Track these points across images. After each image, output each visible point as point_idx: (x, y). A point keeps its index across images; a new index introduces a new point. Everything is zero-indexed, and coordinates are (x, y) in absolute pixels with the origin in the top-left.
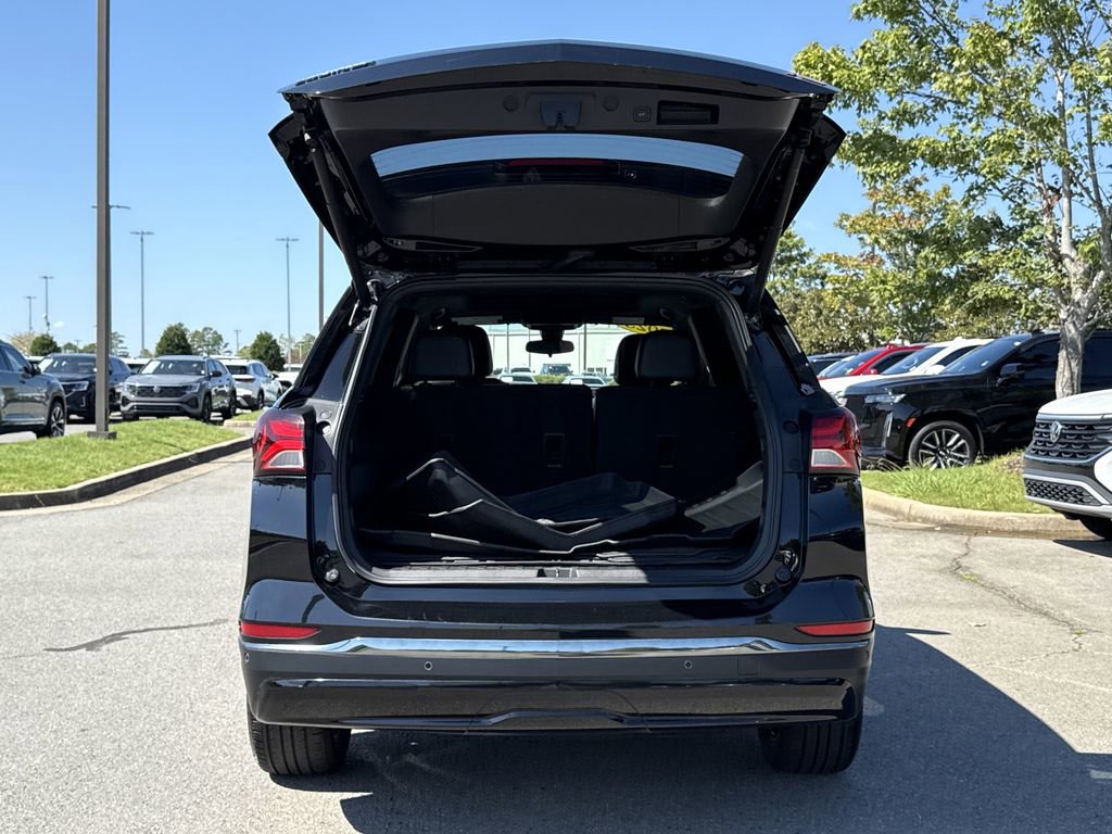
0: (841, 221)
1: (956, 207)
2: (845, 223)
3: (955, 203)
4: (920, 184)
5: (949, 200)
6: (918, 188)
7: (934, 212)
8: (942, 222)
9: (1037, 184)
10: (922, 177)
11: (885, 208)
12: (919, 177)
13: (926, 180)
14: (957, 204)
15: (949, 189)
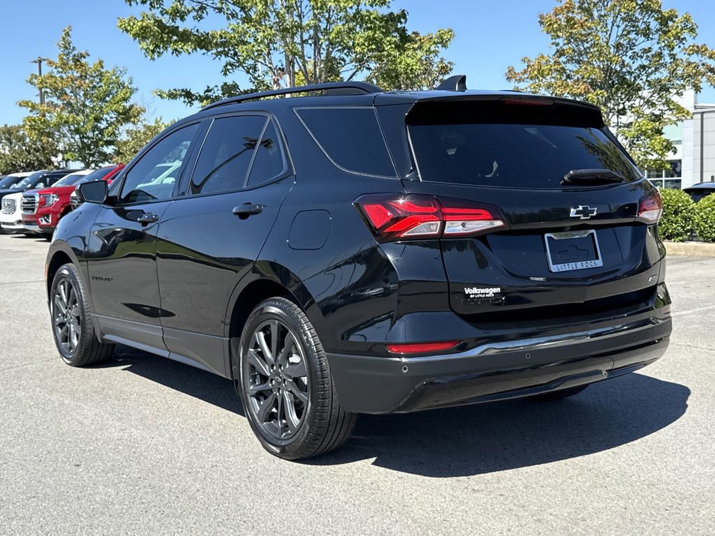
0: (32, 79)
1: (109, 75)
2: (34, 80)
3: (107, 72)
4: (84, 57)
5: (103, 70)
6: (83, 61)
7: (94, 77)
8: (100, 84)
9: (269, 65)
10: (86, 53)
11: (62, 72)
12: (83, 53)
13: (88, 55)
14: (109, 73)
15: (102, 62)
